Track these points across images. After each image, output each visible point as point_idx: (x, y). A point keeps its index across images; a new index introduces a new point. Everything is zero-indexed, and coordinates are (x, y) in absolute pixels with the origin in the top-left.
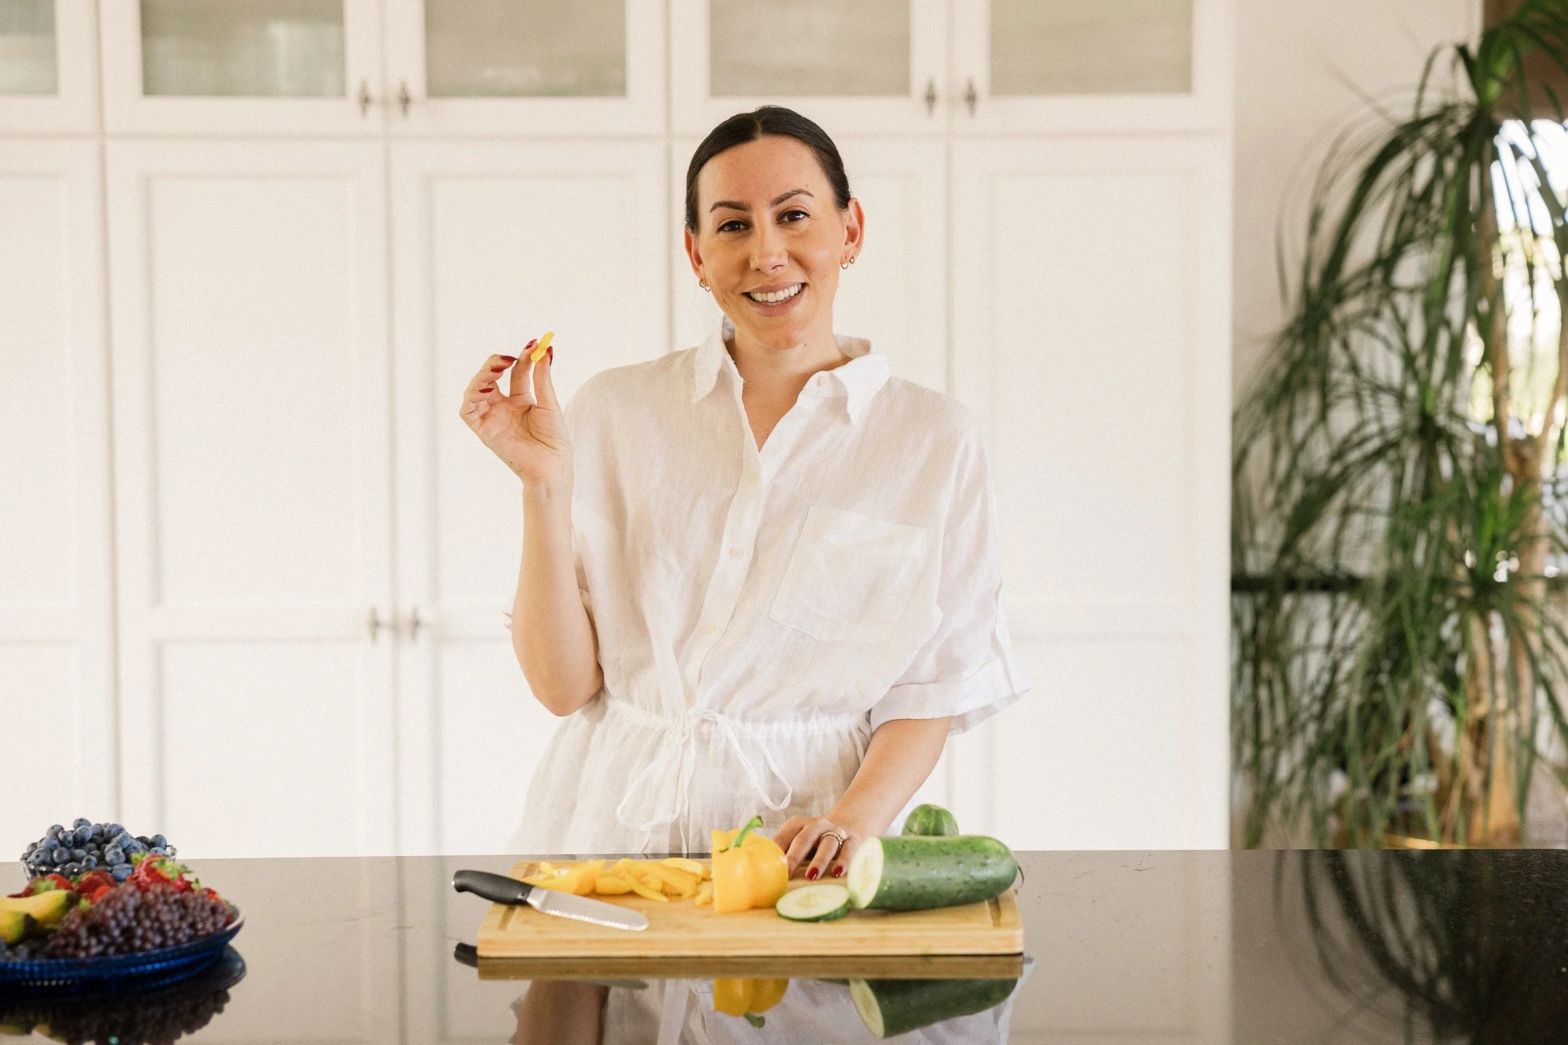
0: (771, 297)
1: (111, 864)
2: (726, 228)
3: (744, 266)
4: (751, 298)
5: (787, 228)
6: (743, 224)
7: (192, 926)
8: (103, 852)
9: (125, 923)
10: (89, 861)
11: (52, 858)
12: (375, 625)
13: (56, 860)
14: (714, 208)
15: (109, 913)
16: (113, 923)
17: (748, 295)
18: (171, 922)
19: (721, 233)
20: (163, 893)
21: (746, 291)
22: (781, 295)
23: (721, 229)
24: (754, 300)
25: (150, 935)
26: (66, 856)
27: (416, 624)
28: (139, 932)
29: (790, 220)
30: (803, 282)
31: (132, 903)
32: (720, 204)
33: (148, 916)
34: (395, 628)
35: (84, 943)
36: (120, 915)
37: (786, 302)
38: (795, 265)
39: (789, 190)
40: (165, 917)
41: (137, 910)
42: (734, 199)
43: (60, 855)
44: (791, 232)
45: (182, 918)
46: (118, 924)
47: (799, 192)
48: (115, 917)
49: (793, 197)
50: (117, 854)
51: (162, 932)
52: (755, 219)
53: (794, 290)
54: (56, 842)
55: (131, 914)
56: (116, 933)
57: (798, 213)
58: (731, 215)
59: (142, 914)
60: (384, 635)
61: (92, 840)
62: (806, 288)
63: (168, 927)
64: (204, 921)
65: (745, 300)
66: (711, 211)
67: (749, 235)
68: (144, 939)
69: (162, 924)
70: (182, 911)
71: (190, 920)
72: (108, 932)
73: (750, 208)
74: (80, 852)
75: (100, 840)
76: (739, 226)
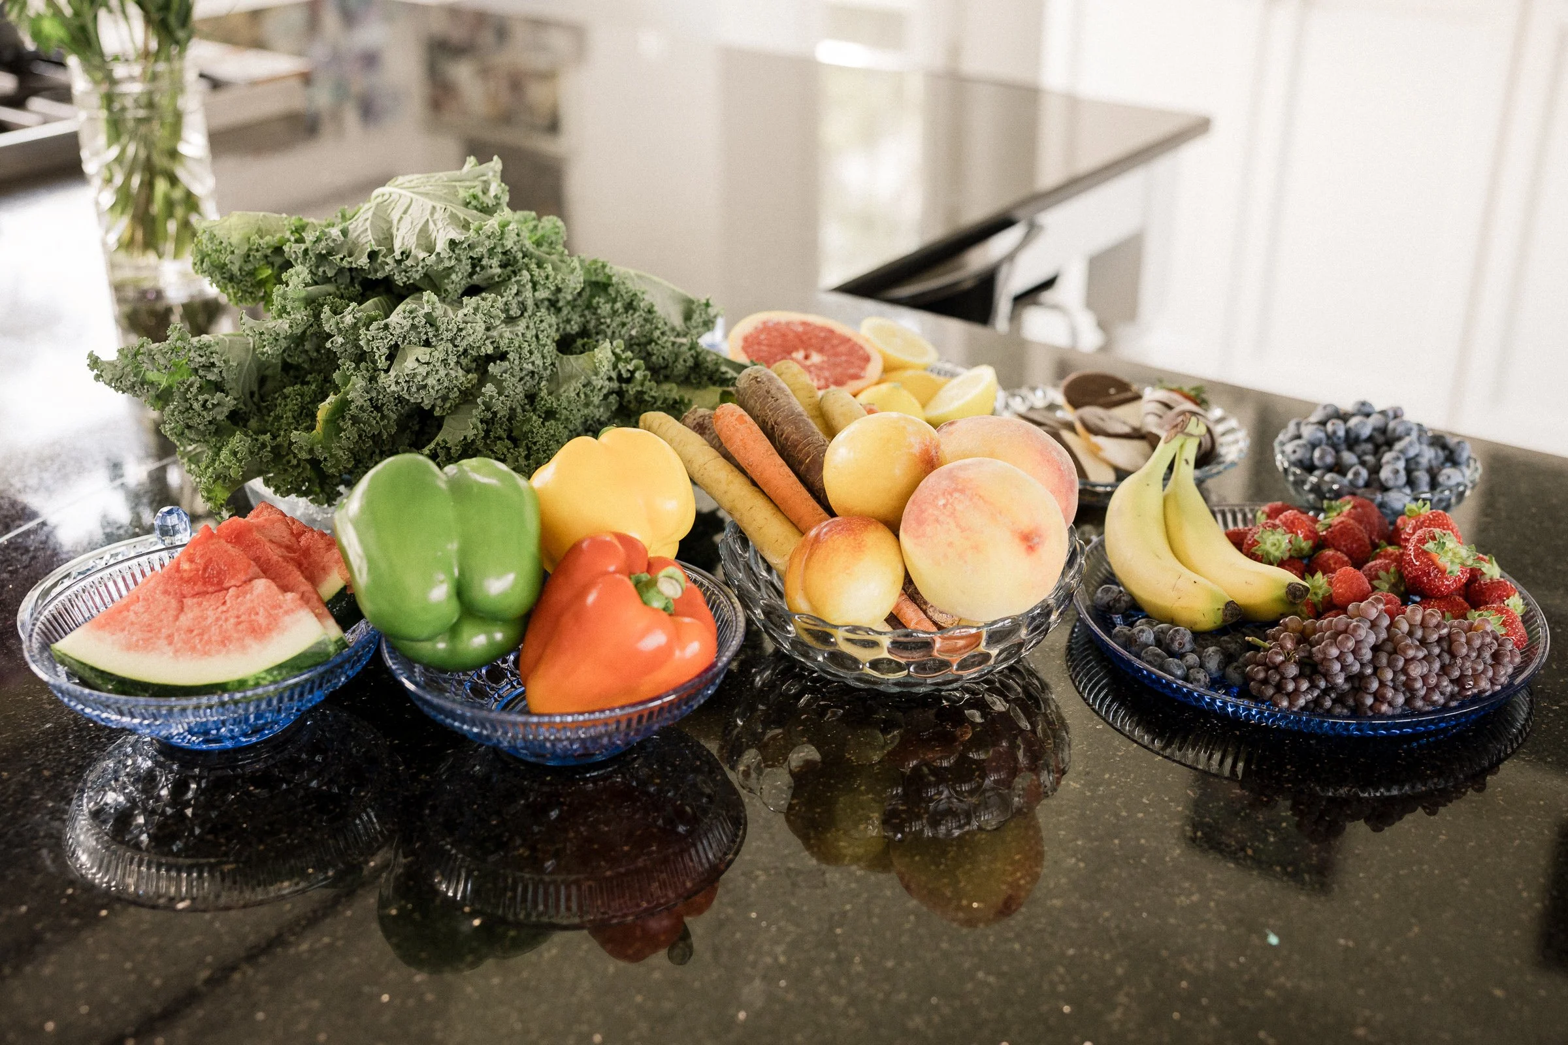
1: (1385, 489)
7: (1459, 682)
8: (1379, 460)
9: (1356, 668)
10: (1357, 474)
11: (1311, 459)
13: (1317, 462)
15: (1334, 652)
16: (1337, 667)
18: (1424, 678)
20: (1423, 625)
25: (1390, 694)
26: (1329, 460)
28: (1375, 685)
33: (1390, 664)
35: (1291, 687)
36: (1350, 659)
40: (1416, 671)
41: (1375, 649)
43: (1322, 458)
45: (1445, 670)
46: (1344, 668)
48: (1341, 658)
50: (1397, 472)
51: (1408, 687)
54: (1321, 435)
55: (1367, 655)
56: (1340, 680)
59: (1384, 659)
61: (1370, 439)
63: (1418, 684)
64: (1476, 676)
68: (1379, 697)
69: (1410, 680)
70: (1447, 658)
71: (1456, 674)
72: (1326, 675)
74: (1349, 457)
75: (1380, 439)
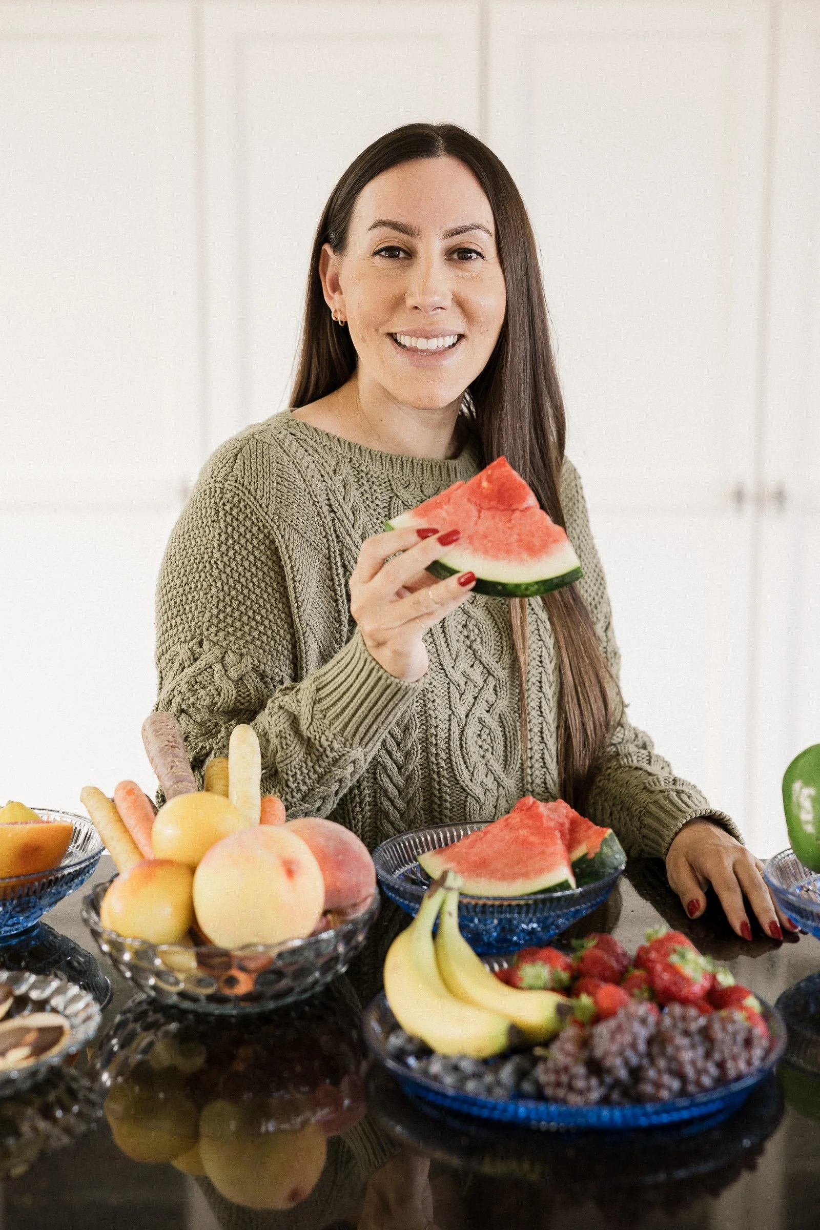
3: (398, 302)
5: (457, 267)
6: (405, 252)
7: (721, 1065)
9: (635, 1060)
14: (375, 226)
15: (614, 1048)
16: (619, 1061)
17: (392, 336)
18: (693, 1061)
19: (377, 258)
23: (376, 253)
24: (400, 344)
25: (666, 1078)
28: (652, 1074)
29: (459, 258)
30: (462, 332)
31: (643, 1033)
32: (383, 223)
33: (663, 1052)
36: (629, 1050)
37: (441, 354)
38: (457, 310)
39: (468, 224)
40: (687, 1056)
41: (650, 1042)
42: (402, 220)
44: (461, 273)
45: (707, 1055)
46: (625, 1062)
47: (478, 227)
48: (621, 1053)
51: (681, 1075)
52: (421, 248)
53: (450, 340)
55: (643, 1048)
57: (470, 251)
58: (395, 238)
59: (656, 1049)
63: (689, 1068)
66: (370, 229)
69: (682, 1063)
71: (718, 1056)
73: (418, 234)
76: (399, 254)
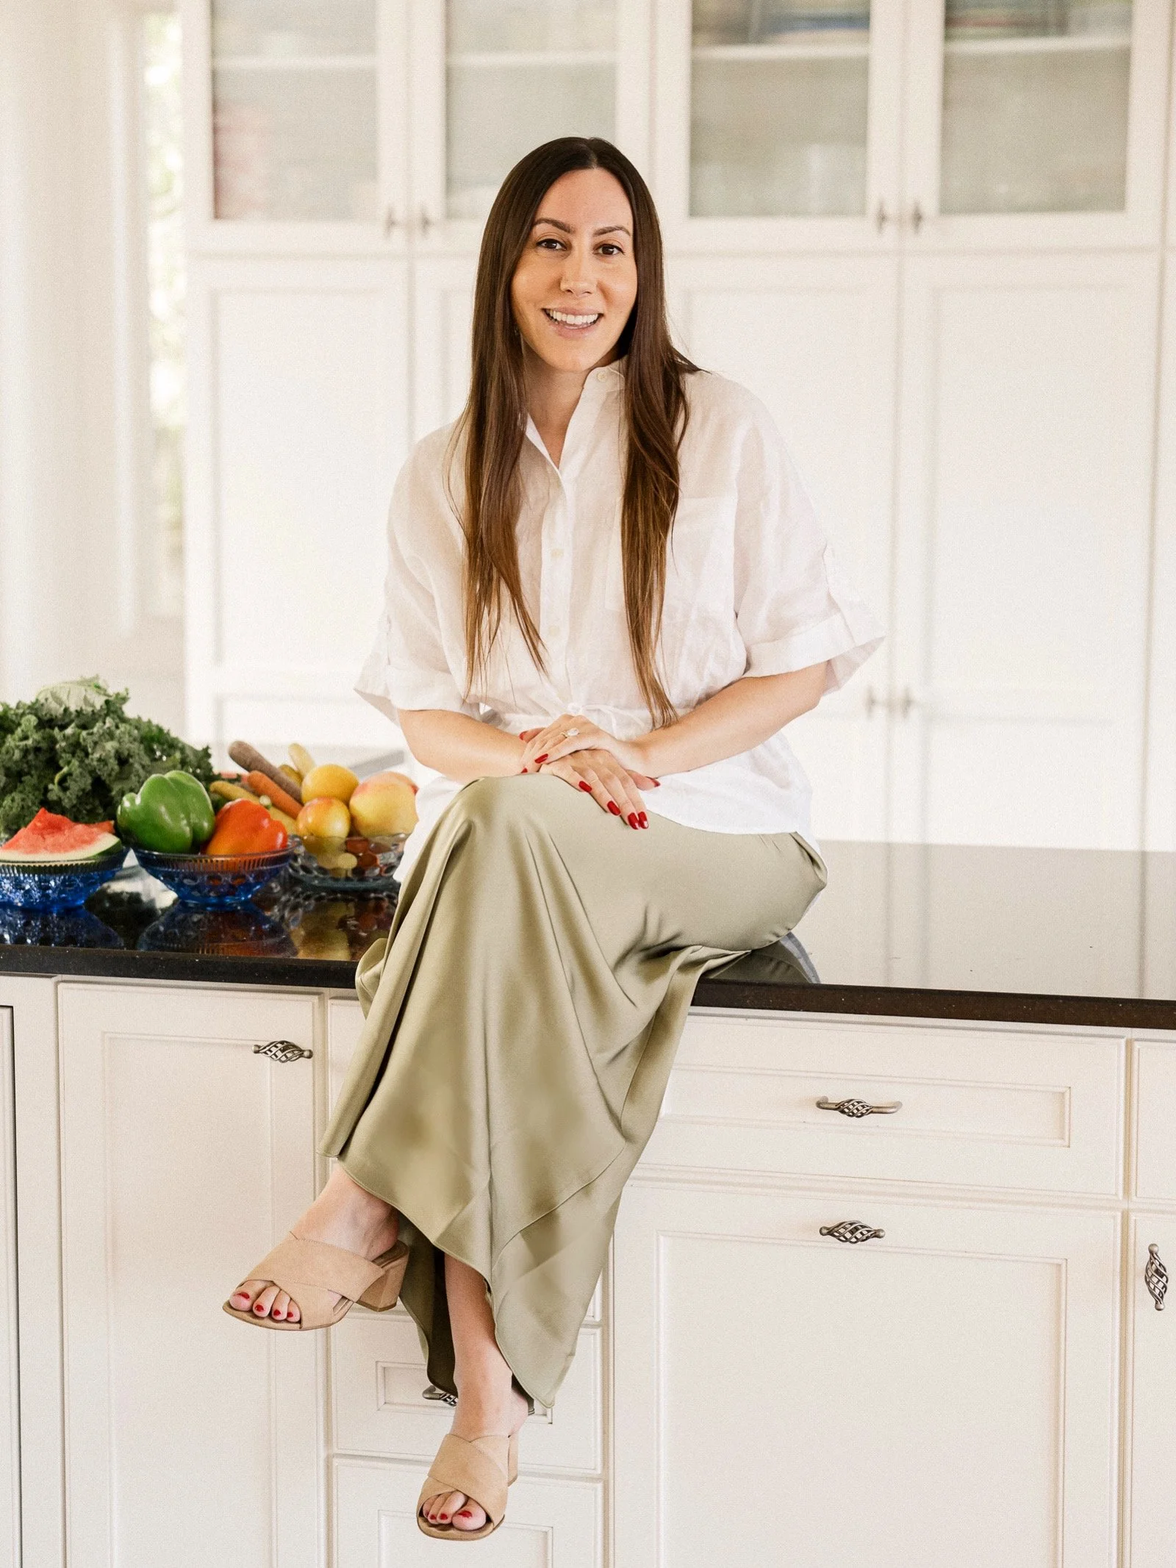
0: (570, 319)
2: (543, 244)
4: (548, 315)
5: (602, 260)
6: (563, 245)
12: (871, 702)
17: (546, 312)
19: (539, 247)
21: (547, 307)
22: (580, 320)
23: (538, 244)
24: (552, 318)
27: (908, 703)
29: (604, 252)
30: (601, 311)
32: (545, 221)
34: (890, 706)
37: (583, 328)
38: (599, 294)
47: (621, 229)
49: (616, 232)
52: (575, 243)
53: (592, 318)
57: (613, 247)
58: (553, 233)
60: (880, 712)
62: (602, 320)
65: (542, 315)
67: (565, 257)
73: (574, 232)
76: (556, 246)
